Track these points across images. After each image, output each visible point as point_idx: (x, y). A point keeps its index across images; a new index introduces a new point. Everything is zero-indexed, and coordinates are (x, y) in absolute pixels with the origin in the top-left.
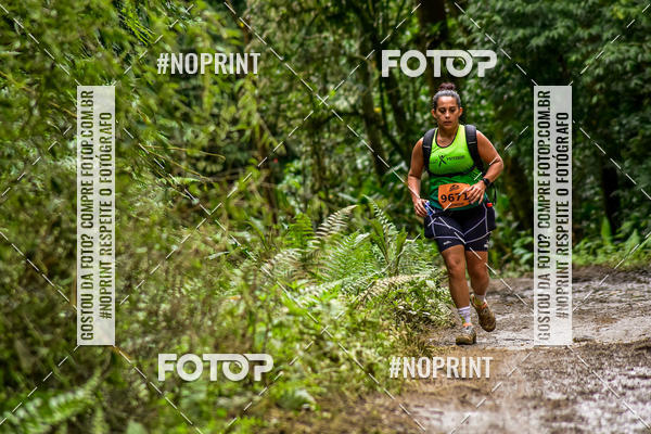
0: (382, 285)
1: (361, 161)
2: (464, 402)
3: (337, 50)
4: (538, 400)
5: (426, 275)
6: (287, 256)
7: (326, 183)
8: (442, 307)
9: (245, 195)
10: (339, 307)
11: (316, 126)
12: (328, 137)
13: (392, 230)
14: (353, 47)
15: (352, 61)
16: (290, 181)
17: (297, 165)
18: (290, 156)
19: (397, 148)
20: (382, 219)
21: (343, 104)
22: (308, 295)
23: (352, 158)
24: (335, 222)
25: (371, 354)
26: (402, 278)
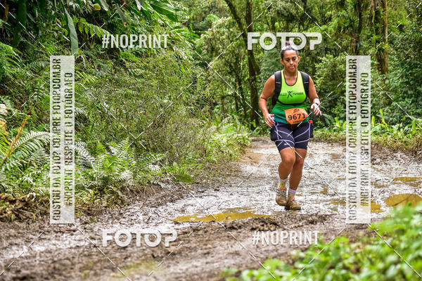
0: (235, 136)
1: (233, 107)
2: (252, 164)
3: (229, 81)
4: (269, 165)
5: (246, 134)
6: (214, 127)
7: (225, 111)
8: (249, 142)
9: (205, 112)
10: (225, 140)
11: (223, 98)
12: (225, 100)
13: (238, 123)
14: (233, 80)
15: (233, 83)
16: (216, 110)
17: (218, 106)
18: (215, 104)
19: (241, 104)
20: (237, 121)
21: (230, 93)
22: (217, 137)
23: (231, 106)
24: (225, 120)
25: (231, 152)
26: (240, 135)
